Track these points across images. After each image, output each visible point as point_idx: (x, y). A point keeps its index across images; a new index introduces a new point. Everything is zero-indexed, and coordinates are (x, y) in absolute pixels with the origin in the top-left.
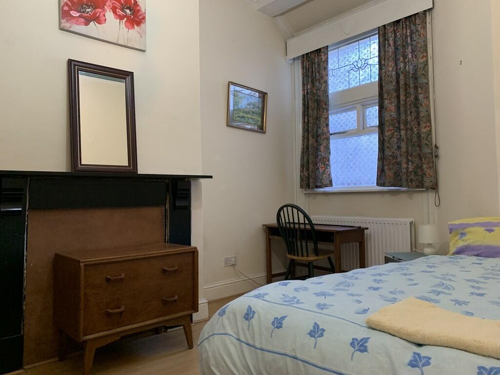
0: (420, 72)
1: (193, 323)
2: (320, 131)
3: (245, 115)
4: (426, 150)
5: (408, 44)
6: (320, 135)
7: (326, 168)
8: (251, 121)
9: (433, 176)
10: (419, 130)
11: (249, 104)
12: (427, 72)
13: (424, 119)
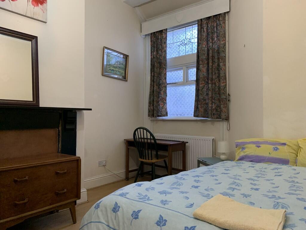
0: (221, 49)
1: (77, 205)
2: (161, 82)
3: (114, 69)
4: (223, 97)
5: (215, 32)
6: (161, 84)
7: (164, 105)
8: (118, 73)
9: (227, 112)
10: (219, 84)
11: (117, 62)
12: (225, 49)
13: (222, 78)
